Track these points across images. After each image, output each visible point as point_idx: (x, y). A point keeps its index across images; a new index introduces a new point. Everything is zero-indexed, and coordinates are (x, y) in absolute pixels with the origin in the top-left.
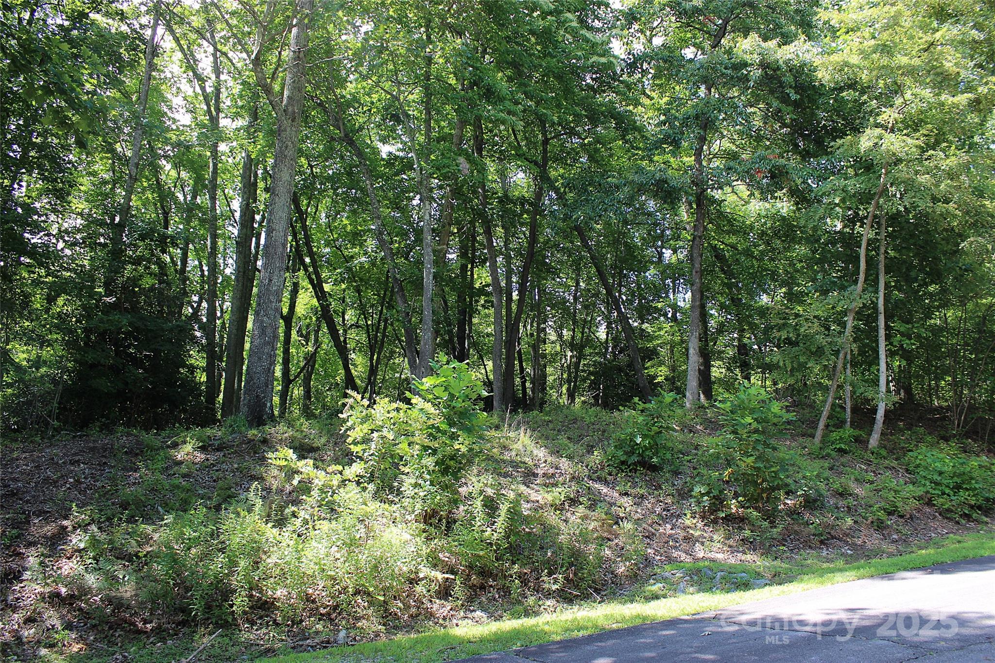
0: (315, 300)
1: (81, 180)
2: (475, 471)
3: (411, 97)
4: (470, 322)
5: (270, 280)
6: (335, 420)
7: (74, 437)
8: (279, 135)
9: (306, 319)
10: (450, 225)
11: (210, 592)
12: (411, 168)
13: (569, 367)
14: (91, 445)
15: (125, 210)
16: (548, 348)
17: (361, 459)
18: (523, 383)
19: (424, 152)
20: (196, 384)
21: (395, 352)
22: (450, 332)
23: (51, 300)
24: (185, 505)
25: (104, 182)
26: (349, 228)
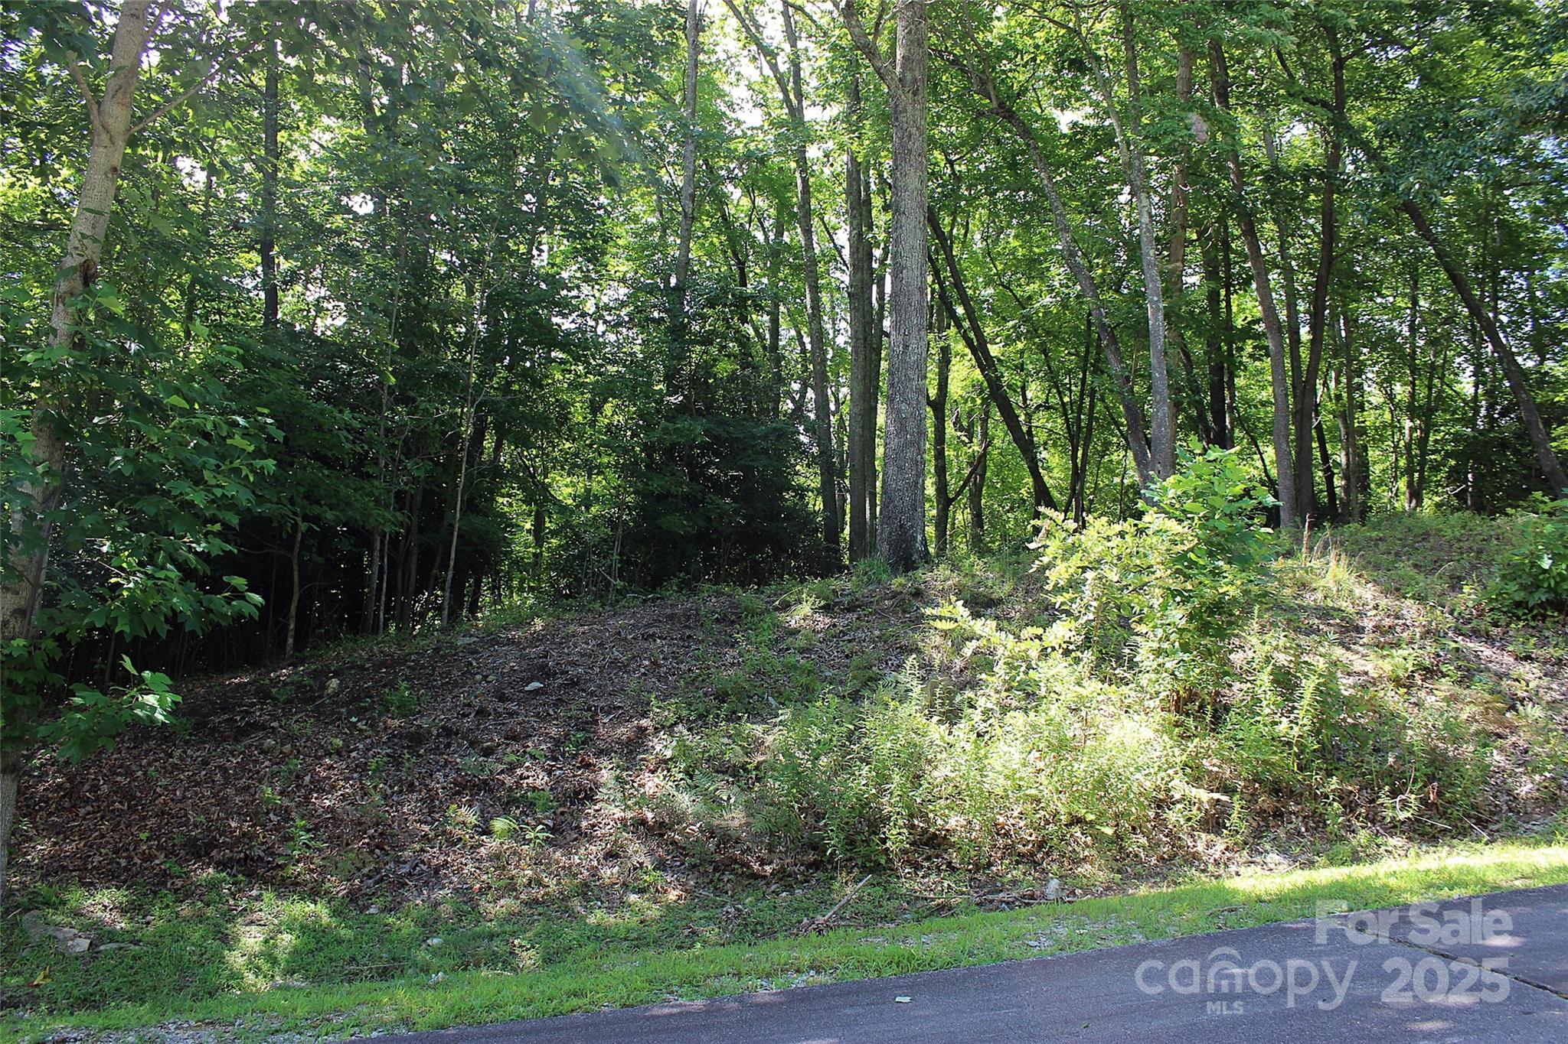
0: (978, 371)
1: (618, 230)
2: (1256, 626)
3: (1098, 27)
4: (1232, 386)
5: (906, 347)
6: (1023, 556)
7: (645, 601)
8: (897, 119)
9: (966, 402)
10: (1184, 228)
11: (851, 821)
12: (1110, 142)
13: (1408, 447)
14: (669, 611)
15: (683, 265)
16: (1369, 418)
17: (1068, 613)
18: (1329, 480)
19: (1129, 115)
20: (809, 514)
21: (1110, 443)
22: (1199, 405)
23: (595, 408)
24: (807, 695)
25: (651, 229)
26: (1020, 253)
